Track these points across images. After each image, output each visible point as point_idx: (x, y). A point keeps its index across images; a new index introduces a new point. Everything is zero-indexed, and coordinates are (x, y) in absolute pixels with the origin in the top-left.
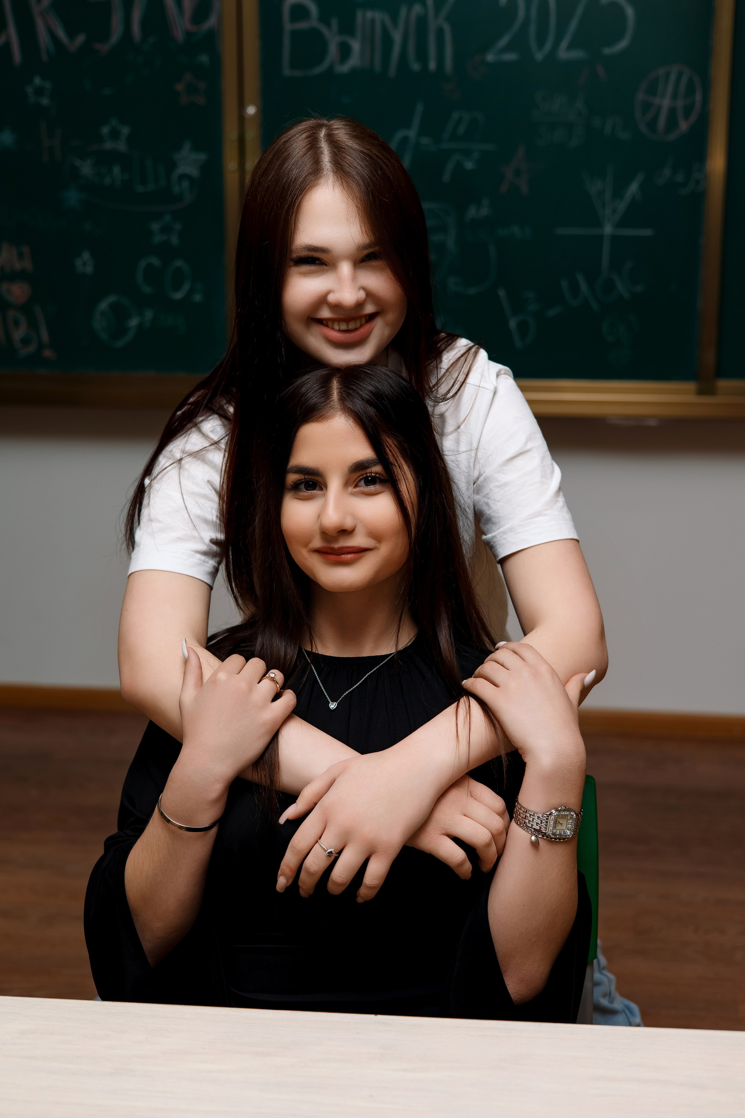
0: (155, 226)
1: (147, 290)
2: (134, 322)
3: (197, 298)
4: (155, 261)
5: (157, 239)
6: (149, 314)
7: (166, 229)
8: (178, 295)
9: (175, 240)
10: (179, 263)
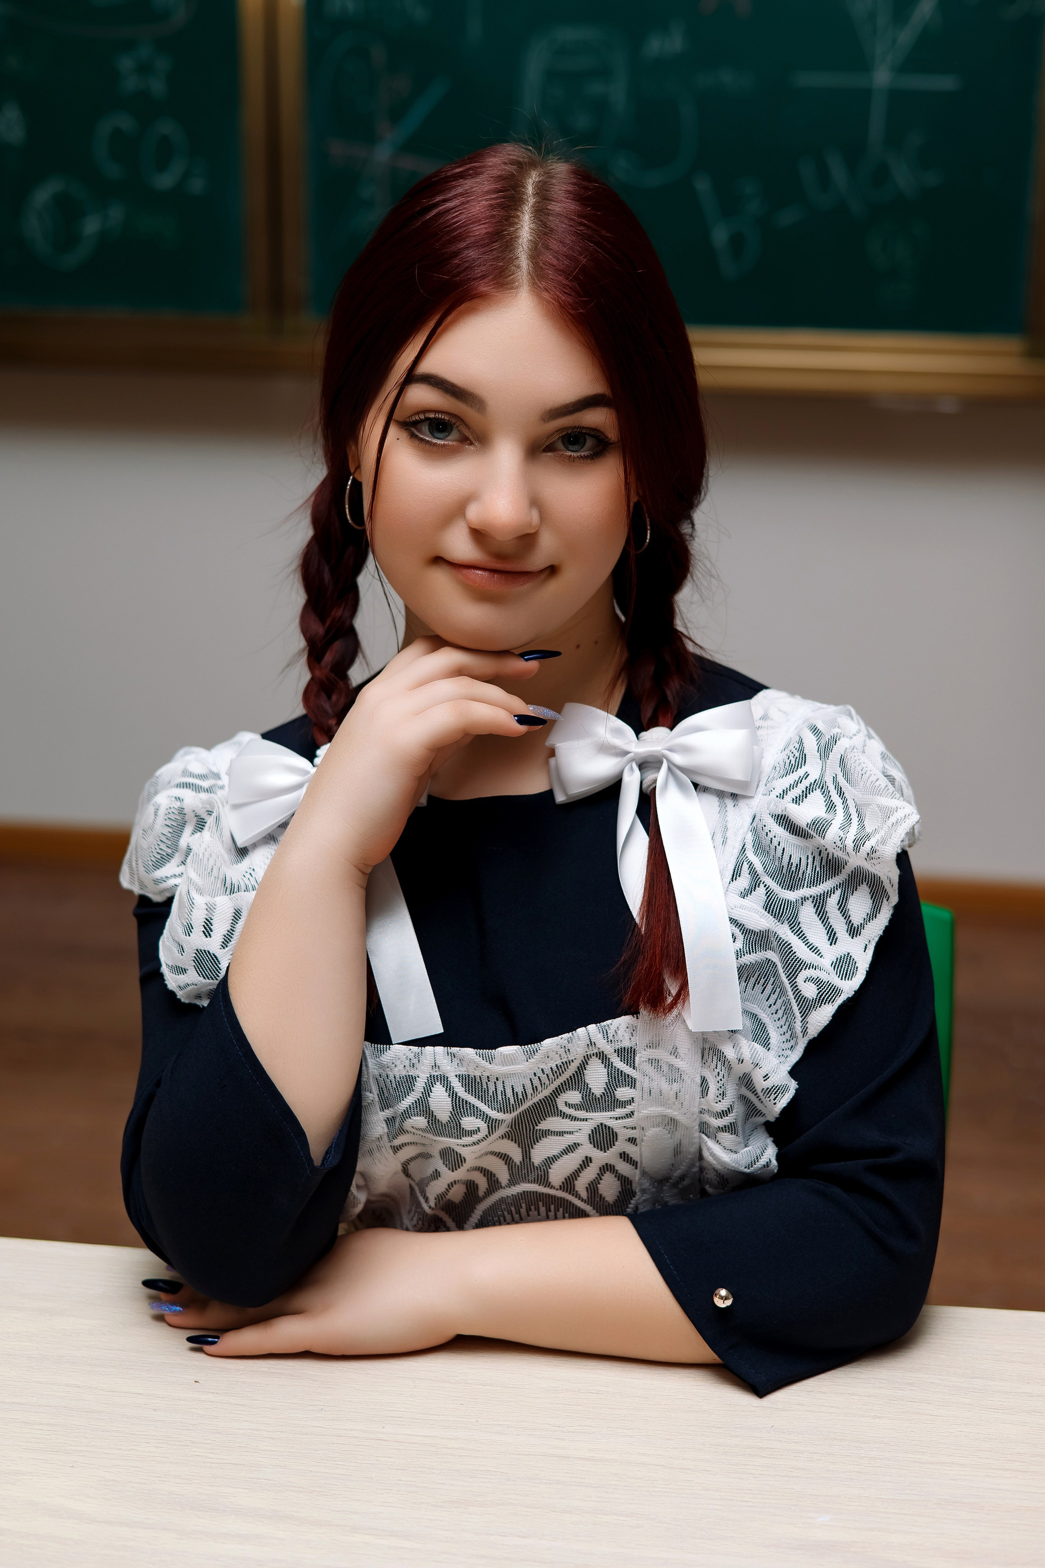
0: (126, 63)
1: (113, 170)
2: (91, 226)
3: (197, 185)
4: (124, 122)
5: (130, 84)
6: (116, 213)
7: (144, 69)
8: (165, 181)
9: (158, 86)
10: (166, 127)
